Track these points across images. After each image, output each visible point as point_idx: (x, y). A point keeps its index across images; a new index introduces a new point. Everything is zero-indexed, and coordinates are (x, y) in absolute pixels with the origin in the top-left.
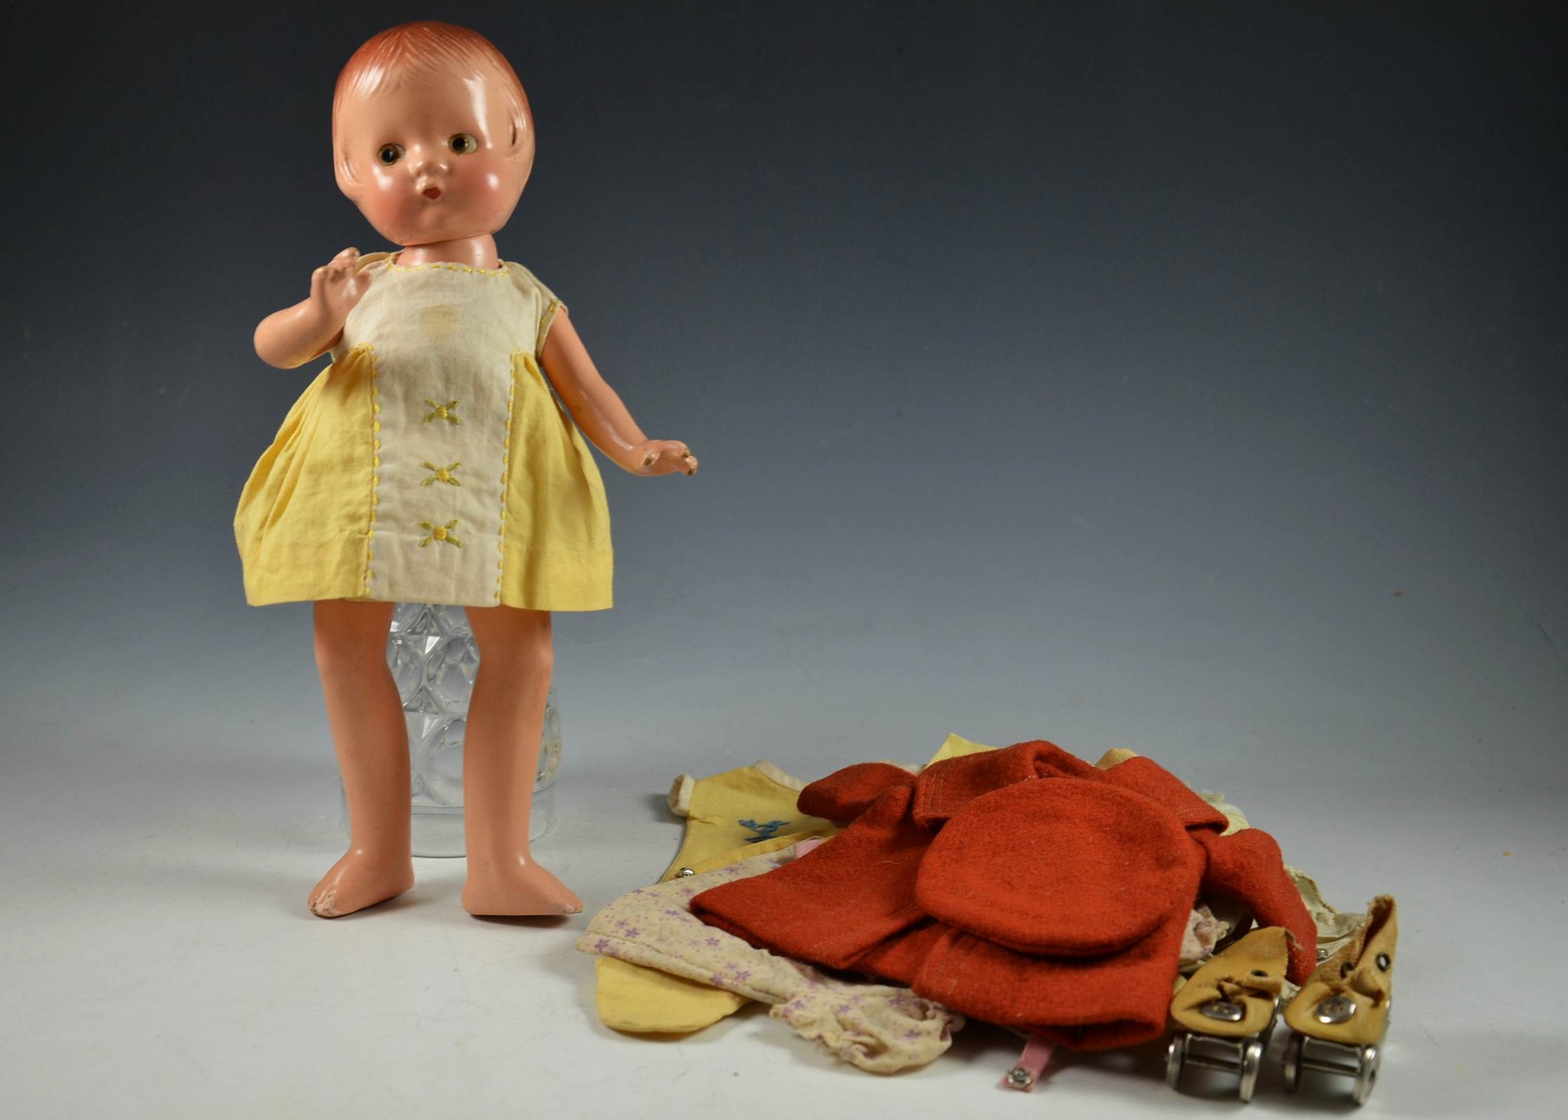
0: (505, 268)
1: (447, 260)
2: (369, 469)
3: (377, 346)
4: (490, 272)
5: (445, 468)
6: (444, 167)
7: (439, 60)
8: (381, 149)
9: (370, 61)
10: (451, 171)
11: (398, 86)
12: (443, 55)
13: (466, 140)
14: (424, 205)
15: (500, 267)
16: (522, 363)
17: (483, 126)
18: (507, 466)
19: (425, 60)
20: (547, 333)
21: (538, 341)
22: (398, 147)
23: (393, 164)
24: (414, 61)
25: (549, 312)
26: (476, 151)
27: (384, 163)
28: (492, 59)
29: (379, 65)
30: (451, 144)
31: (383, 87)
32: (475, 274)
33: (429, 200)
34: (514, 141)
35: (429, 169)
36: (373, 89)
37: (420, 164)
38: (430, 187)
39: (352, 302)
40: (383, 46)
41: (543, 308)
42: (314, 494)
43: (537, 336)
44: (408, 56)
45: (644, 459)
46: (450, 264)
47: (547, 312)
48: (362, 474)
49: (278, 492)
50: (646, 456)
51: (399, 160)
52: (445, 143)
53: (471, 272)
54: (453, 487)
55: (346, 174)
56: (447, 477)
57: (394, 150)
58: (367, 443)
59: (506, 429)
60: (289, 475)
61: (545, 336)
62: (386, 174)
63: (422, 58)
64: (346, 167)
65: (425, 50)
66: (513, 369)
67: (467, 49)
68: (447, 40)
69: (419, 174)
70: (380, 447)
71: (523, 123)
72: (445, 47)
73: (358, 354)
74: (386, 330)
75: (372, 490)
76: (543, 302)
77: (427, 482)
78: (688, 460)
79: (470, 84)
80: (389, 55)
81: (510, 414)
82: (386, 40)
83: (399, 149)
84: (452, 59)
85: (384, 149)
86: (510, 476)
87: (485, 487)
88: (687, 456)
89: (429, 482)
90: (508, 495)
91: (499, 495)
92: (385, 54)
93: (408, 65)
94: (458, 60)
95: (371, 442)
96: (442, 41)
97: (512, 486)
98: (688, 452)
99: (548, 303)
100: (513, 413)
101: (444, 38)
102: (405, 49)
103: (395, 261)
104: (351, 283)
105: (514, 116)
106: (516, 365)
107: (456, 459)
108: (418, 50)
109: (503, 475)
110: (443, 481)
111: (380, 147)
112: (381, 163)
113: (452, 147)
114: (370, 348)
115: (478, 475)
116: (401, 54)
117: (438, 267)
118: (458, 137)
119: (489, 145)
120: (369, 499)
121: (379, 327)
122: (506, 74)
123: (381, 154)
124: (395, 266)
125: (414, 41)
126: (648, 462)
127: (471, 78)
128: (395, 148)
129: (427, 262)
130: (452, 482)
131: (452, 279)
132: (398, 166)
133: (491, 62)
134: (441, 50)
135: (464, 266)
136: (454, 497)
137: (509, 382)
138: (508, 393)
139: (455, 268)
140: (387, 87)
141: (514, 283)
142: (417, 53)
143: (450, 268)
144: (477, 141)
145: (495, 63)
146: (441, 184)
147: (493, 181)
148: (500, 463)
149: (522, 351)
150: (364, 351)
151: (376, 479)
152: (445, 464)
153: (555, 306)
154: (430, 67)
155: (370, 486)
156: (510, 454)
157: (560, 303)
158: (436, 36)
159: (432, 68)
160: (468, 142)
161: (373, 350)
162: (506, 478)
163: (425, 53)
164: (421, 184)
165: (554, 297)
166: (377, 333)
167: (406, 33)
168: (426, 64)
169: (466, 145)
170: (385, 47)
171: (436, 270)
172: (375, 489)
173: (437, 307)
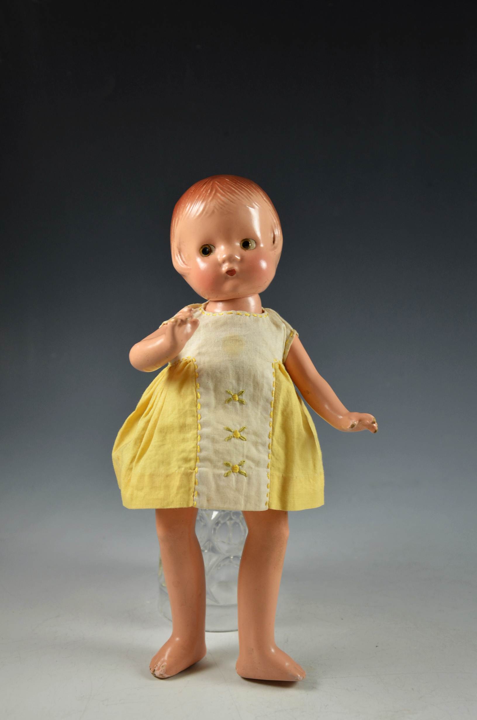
0: (266, 313)
1: (236, 310)
2: (195, 431)
3: (198, 359)
4: (259, 315)
5: (238, 430)
6: (239, 258)
7: (236, 197)
8: (202, 247)
9: (197, 198)
10: (242, 260)
11: (213, 212)
12: (238, 195)
13: (250, 242)
14: (226, 279)
15: (263, 312)
16: (277, 367)
17: (259, 234)
18: (271, 428)
19: (229, 198)
20: (289, 349)
21: (284, 354)
22: (211, 246)
23: (209, 255)
24: (222, 198)
25: (290, 337)
26: (255, 248)
27: (203, 255)
28: (263, 196)
29: (202, 200)
30: (242, 244)
31: (204, 212)
32: (252, 317)
33: (229, 276)
34: (274, 242)
35: (230, 259)
36: (198, 214)
37: (224, 256)
38: (230, 269)
39: (188, 337)
40: (204, 189)
41: (287, 335)
42: (163, 445)
43: (284, 350)
44: (219, 195)
45: (351, 425)
46: (238, 312)
47: (289, 338)
48: (191, 434)
49: (141, 442)
50: (351, 423)
51: (212, 253)
52: (238, 244)
53: (250, 316)
54: (242, 441)
55: (179, 261)
56: (239, 436)
57: (209, 248)
58: (194, 416)
59: (271, 407)
60: (147, 433)
61: (288, 351)
62: (204, 261)
63: (227, 196)
64: (179, 256)
65: (228, 192)
66: (274, 372)
67: (250, 190)
68: (240, 186)
69: (224, 262)
70: (201, 419)
71: (278, 232)
72: (239, 189)
73: (187, 363)
74: (203, 350)
75: (197, 444)
76: (287, 332)
77: (228, 439)
78: (374, 425)
79: (252, 210)
80: (208, 194)
81: (273, 398)
82: (205, 186)
83: (212, 247)
84: (243, 196)
85: (204, 247)
86: (273, 434)
87: (260, 441)
88: (374, 423)
89: (229, 439)
90: (272, 445)
91: (267, 445)
92: (205, 194)
93: (219, 200)
94: (247, 198)
95: (196, 415)
96: (236, 186)
97: (274, 439)
98: (375, 420)
99: (289, 332)
100: (275, 397)
101: (238, 185)
102: (217, 191)
103: (205, 309)
104: (189, 326)
105: (274, 228)
106: (275, 369)
107: (244, 425)
108: (224, 191)
109: (270, 433)
110: (237, 438)
111: (201, 246)
112: (201, 255)
113: (242, 246)
114: (194, 360)
115: (256, 434)
116: (215, 194)
117: (231, 313)
118: (246, 240)
119: (262, 245)
120: (195, 449)
121: (199, 348)
122: (270, 205)
123: (202, 250)
124: (205, 312)
125: (221, 186)
126: (353, 426)
127: (253, 207)
128: (210, 247)
129: (225, 310)
130: (241, 438)
131: (240, 321)
132: (211, 257)
133: (263, 198)
134: (236, 191)
135: (246, 313)
136: (243, 447)
137: (272, 379)
138: (272, 386)
139: (241, 314)
140: (207, 213)
141: (272, 321)
142: (224, 193)
143: (239, 314)
144: (256, 242)
145: (265, 198)
146: (236, 268)
147: (264, 264)
148: (268, 427)
149: (278, 361)
150: (190, 362)
151: (199, 437)
152: (238, 428)
153: (293, 333)
154: (231, 201)
155: (196, 442)
156: (273, 421)
157: (296, 332)
158: (234, 184)
159: (233, 202)
160: (251, 243)
161: (195, 361)
162: (271, 435)
163: (228, 193)
164: (225, 268)
165: (292, 328)
166: (197, 351)
167: (216, 182)
168: (229, 200)
169: (250, 245)
170: (205, 190)
171: (230, 315)
172: (198, 443)
173: (232, 337)
